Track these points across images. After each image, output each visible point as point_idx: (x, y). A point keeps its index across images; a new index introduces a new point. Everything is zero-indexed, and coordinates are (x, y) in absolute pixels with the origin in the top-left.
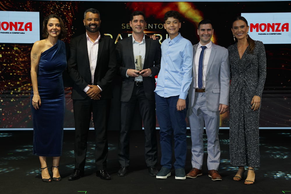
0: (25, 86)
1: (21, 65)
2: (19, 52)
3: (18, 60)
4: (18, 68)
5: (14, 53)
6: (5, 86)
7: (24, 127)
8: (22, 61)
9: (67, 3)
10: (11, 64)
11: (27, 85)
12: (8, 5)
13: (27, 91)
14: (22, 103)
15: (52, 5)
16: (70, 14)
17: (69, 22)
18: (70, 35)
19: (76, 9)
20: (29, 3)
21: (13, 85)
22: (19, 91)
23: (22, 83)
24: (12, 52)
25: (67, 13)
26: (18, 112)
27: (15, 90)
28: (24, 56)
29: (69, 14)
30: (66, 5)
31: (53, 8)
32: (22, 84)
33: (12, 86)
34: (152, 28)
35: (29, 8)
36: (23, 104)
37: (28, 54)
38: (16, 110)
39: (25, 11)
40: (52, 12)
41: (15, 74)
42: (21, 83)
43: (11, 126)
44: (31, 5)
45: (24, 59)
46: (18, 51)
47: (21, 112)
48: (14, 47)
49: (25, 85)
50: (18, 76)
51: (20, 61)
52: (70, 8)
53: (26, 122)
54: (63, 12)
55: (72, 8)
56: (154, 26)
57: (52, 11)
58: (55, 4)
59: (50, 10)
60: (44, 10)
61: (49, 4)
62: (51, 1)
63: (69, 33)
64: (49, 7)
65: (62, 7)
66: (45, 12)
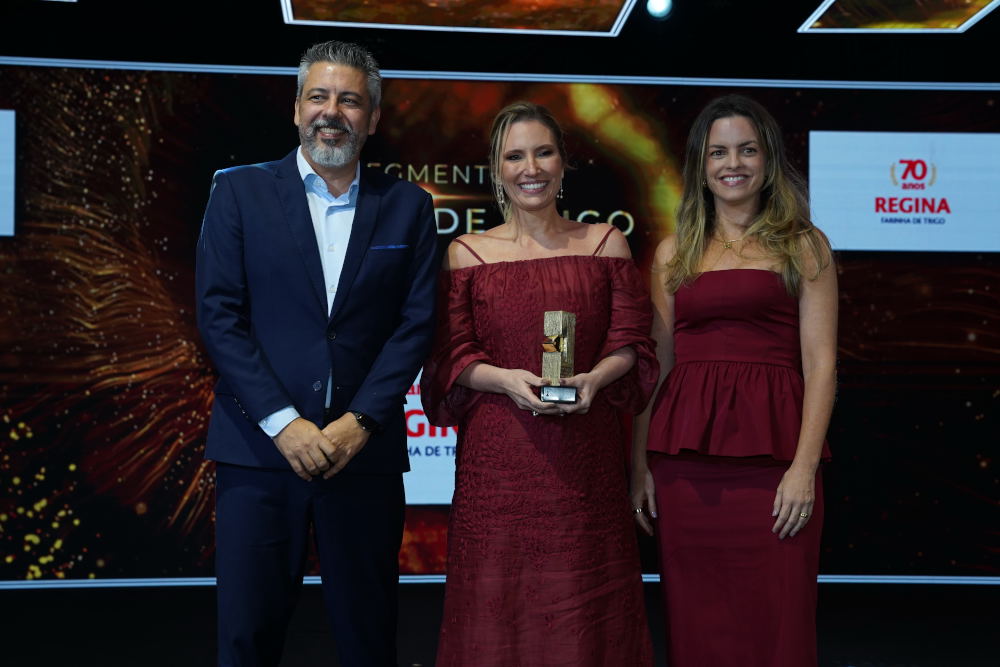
9: (129, 78)
15: (67, 86)
16: (143, 121)
17: (136, 154)
18: (139, 205)
19: (164, 100)
25: (130, 119)
29: (137, 121)
30: (127, 87)
31: (71, 95)
34: (467, 181)
40: (70, 113)
52: (140, 96)
54: (113, 113)
55: (150, 97)
56: (474, 174)
57: (66, 109)
58: (82, 80)
59: (60, 104)
60: (35, 102)
61: (58, 83)
62: (65, 70)
63: (136, 196)
64: (55, 92)
65: (110, 95)
66: (37, 111)
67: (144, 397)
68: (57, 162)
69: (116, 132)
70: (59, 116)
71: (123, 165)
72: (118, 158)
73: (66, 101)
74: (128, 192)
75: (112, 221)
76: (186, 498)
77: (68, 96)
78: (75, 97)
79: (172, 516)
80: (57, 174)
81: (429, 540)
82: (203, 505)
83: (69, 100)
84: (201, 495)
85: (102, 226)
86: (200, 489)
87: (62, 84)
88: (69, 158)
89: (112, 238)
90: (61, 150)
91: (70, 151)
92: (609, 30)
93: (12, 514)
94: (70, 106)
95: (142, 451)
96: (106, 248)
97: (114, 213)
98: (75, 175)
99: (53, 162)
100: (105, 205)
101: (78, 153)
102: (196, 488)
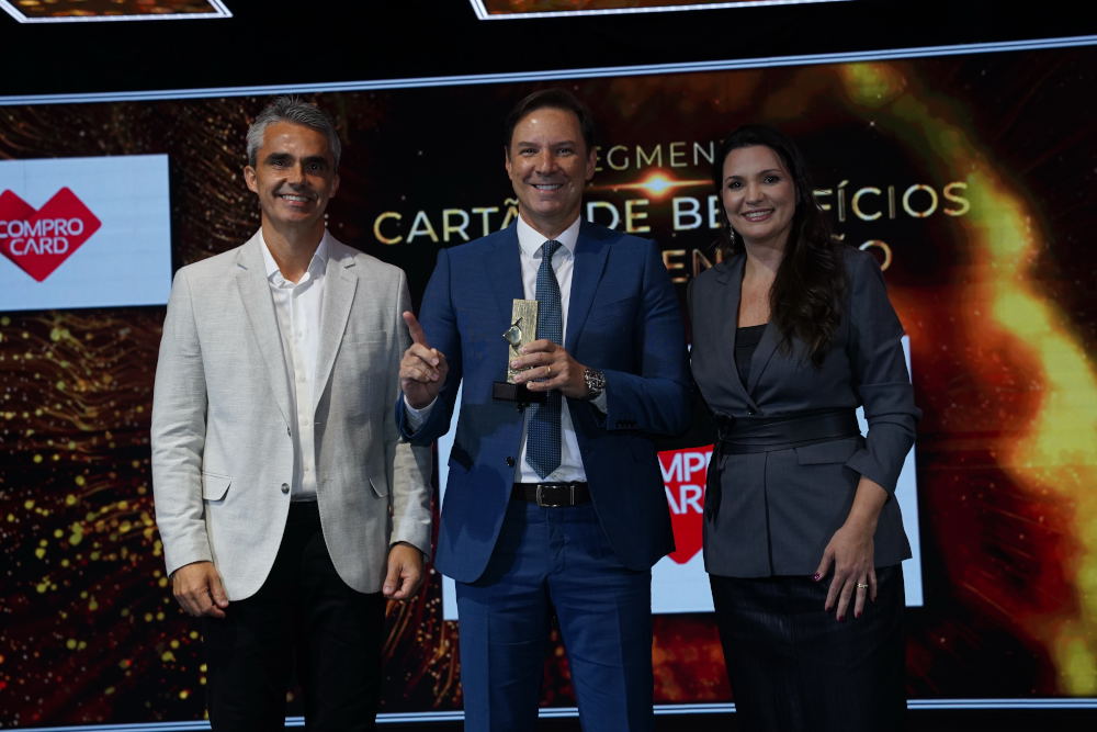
0: (103, 517)
1: (83, 411)
2: (77, 349)
3: (72, 391)
4: (71, 425)
5: (49, 355)
6: (11, 518)
7: (100, 719)
8: (87, 391)
10: (39, 412)
11: (112, 506)
12: (24, 128)
13: (113, 538)
14: (87, 601)
15: (225, 120)
20: (121, 117)
21: (46, 513)
22: (75, 540)
23: (88, 499)
24: (43, 354)
26: (71, 644)
27: (58, 534)
28: (99, 369)
31: (231, 130)
32: (88, 506)
33: (41, 516)
35: (121, 142)
36: (93, 606)
37: (115, 359)
38: (59, 637)
39: (101, 153)
40: (229, 152)
41: (56, 457)
42: (82, 499)
43: (36, 717)
44: (131, 125)
45: (97, 384)
46: (70, 345)
47: (83, 645)
48: (53, 327)
49: (105, 510)
50: (70, 467)
51: (79, 392)
53: (110, 691)
57: (225, 148)
58: (242, 111)
59: (218, 142)
60: (189, 143)
61: (215, 116)
62: (223, 100)
64: (213, 128)
66: (193, 152)
68: (218, 212)
70: (218, 157)
73: (225, 138)
77: (227, 132)
78: (234, 132)
80: (218, 226)
81: (687, 659)
82: (405, 623)
83: (228, 136)
84: (403, 609)
87: (219, 118)
88: (229, 205)
90: (222, 197)
91: (232, 197)
93: (184, 639)
94: (229, 143)
98: (239, 226)
99: (213, 212)
101: (241, 199)
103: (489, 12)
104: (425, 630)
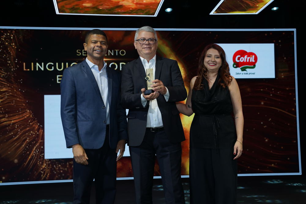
9: (9, 31)
16: (14, 44)
17: (12, 54)
18: (13, 70)
19: (20, 38)
25: (10, 44)
29: (12, 44)
30: (8, 34)
52: (12, 37)
54: (4, 42)
55: (16, 37)
63: (12, 67)
65: (3, 36)
67: (16, 127)
69: (5, 48)
71: (8, 58)
72: (6, 56)
74: (9, 66)
75: (5, 75)
76: (30, 157)
79: (26, 163)
82: (35, 159)
84: (34, 156)
85: (2, 76)
86: (34, 154)
89: (5, 80)
92: (154, 15)
95: (16, 144)
96: (3, 83)
97: (5, 72)
100: (3, 70)
102: (33, 154)
103: (59, 12)
104: (40, 161)
